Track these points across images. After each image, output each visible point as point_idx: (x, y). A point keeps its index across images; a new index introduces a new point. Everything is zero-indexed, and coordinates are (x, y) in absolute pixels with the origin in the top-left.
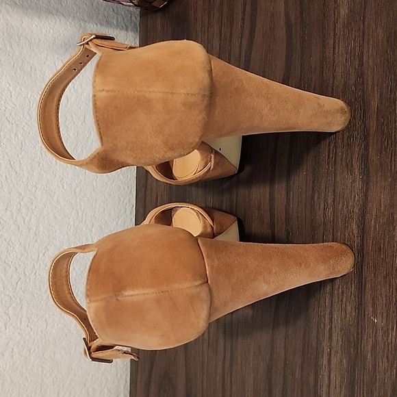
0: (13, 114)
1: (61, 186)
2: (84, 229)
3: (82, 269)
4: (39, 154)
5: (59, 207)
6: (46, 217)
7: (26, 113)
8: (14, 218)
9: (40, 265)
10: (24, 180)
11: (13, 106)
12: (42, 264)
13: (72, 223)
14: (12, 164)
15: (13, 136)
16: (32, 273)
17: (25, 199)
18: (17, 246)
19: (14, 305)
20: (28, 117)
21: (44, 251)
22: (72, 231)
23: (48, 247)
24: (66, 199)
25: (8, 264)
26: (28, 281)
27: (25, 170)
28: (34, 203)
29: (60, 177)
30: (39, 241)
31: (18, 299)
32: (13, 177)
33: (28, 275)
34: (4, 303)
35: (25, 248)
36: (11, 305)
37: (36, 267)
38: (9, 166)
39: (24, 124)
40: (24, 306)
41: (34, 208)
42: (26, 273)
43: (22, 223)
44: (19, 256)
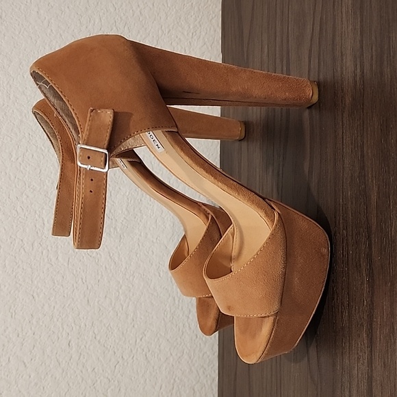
0: (112, 211)
1: (157, 274)
2: (181, 315)
3: (179, 355)
4: (136, 245)
5: (155, 293)
6: (143, 304)
7: (124, 210)
8: (113, 304)
9: (137, 350)
10: (123, 270)
11: (112, 203)
12: (139, 349)
13: (168, 309)
14: (111, 255)
15: (112, 230)
16: (130, 356)
17: (123, 287)
18: (116, 331)
19: (112, 387)
20: (126, 213)
21: (141, 336)
22: (168, 317)
23: (145, 333)
24: (163, 287)
25: (107, 348)
26: (126, 364)
27: (123, 259)
28: (132, 290)
29: (156, 265)
30: (136, 326)
31: (116, 382)
32: (112, 267)
33: (126, 359)
34: (103, 384)
35: (123, 334)
36: (109, 387)
37: (133, 352)
38: (108, 257)
39: (122, 219)
40: (122, 389)
41: (131, 295)
42: (124, 357)
43: (121, 309)
44: (117, 341)
